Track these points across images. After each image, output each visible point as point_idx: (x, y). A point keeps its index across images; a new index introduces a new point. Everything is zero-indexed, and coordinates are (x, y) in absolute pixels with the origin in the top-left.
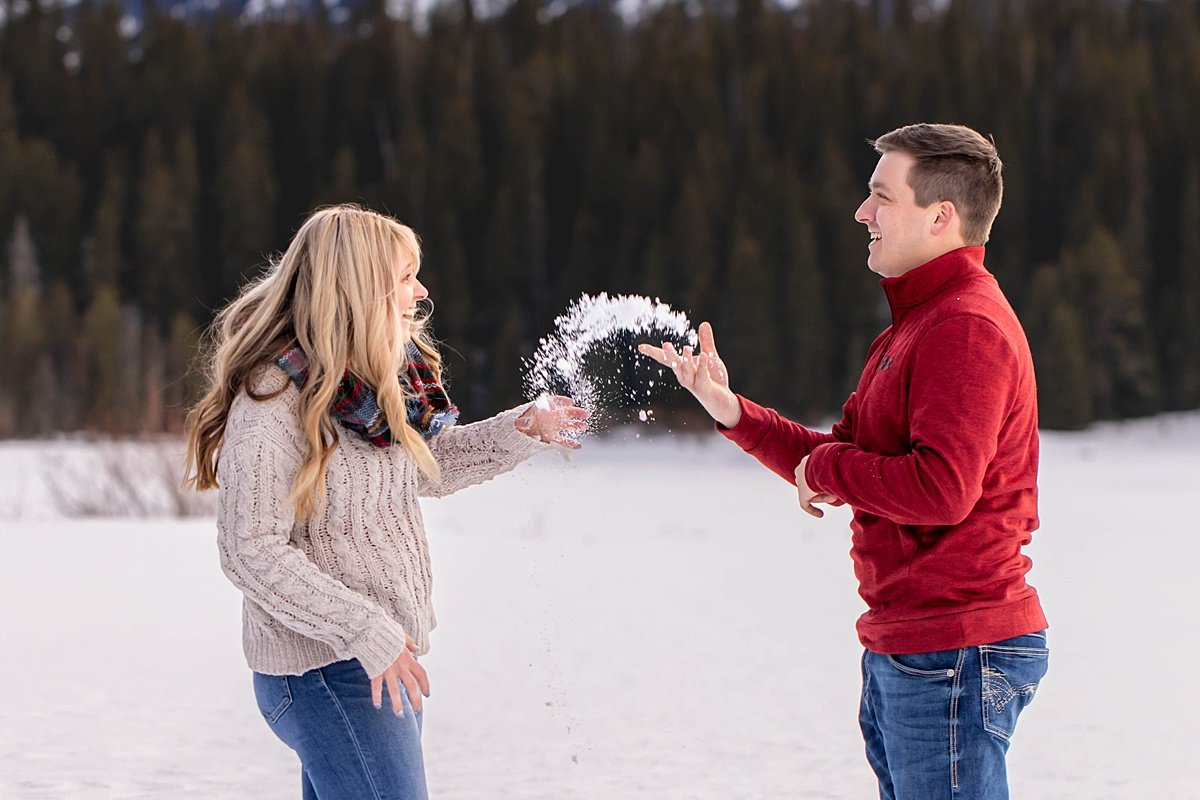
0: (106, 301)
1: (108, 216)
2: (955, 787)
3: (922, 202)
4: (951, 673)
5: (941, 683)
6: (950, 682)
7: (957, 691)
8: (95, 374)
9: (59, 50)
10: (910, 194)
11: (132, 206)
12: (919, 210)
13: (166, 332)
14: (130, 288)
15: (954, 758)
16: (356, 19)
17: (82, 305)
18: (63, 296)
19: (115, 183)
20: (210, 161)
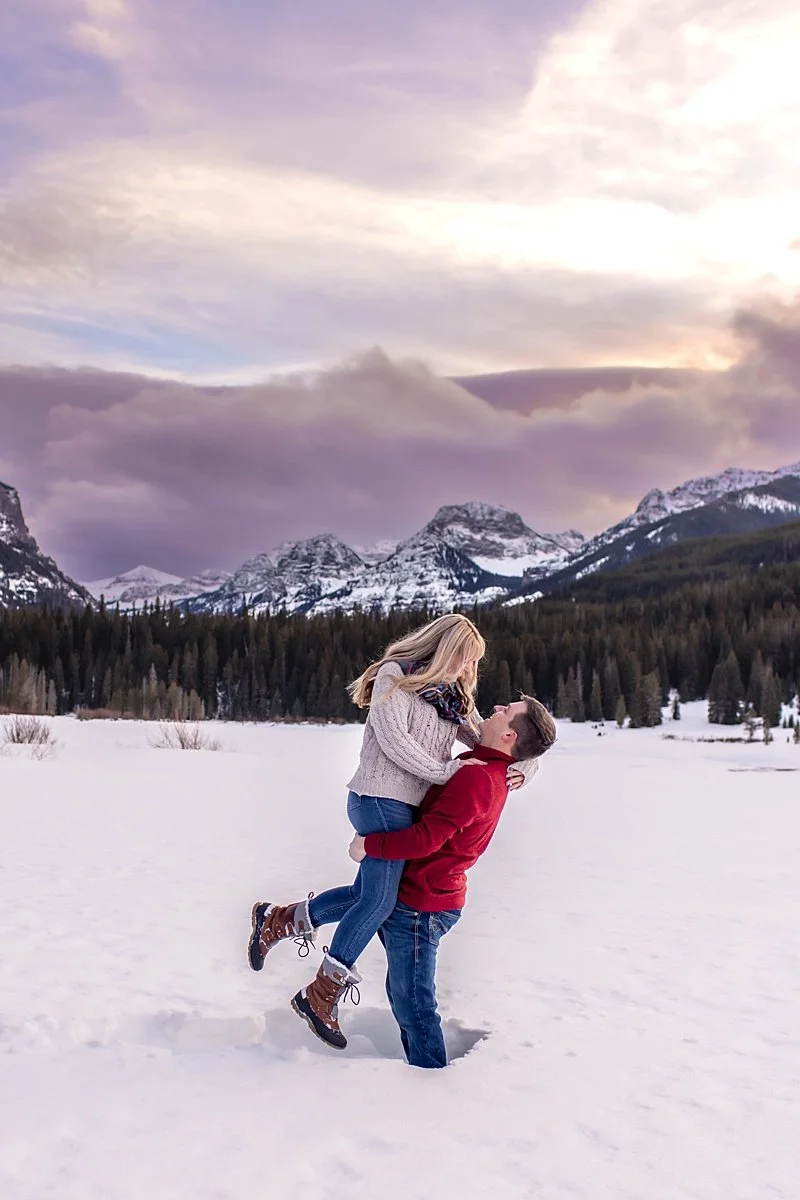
0: (174, 685)
1: (175, 664)
2: (417, 960)
3: (511, 725)
4: (416, 914)
5: (410, 917)
6: (415, 918)
7: (418, 922)
8: (170, 704)
9: (164, 621)
10: (511, 719)
11: (181, 661)
12: (507, 726)
13: (189, 694)
14: (180, 683)
15: (417, 947)
16: (239, 616)
17: (167, 687)
18: (163, 684)
19: (177, 656)
20: (201, 651)
